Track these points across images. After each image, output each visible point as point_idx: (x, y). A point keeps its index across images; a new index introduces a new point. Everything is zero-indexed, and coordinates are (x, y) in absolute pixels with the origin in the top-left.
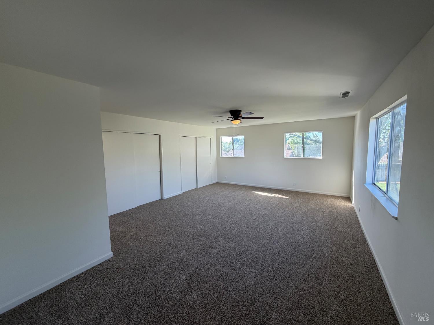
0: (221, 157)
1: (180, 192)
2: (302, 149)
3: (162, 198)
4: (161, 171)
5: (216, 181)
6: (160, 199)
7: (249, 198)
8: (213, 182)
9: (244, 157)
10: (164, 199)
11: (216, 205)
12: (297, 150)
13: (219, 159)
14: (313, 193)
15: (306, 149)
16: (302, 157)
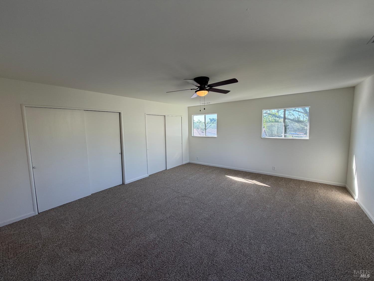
0: (193, 137)
1: (146, 175)
2: (284, 128)
3: (124, 183)
4: (122, 153)
5: (187, 161)
6: (122, 183)
7: (221, 185)
8: (184, 162)
9: (216, 136)
10: (126, 183)
11: (180, 195)
12: (277, 129)
13: (191, 138)
14: (297, 180)
15: (288, 128)
16: (283, 137)
